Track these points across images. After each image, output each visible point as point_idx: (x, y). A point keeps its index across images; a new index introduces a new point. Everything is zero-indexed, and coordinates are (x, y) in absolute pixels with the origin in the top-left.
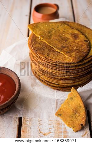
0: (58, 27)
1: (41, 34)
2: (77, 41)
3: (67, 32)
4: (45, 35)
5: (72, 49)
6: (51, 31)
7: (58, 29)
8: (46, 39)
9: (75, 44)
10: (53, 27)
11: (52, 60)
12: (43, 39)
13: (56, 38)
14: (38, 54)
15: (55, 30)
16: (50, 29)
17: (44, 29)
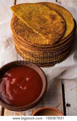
0: (38, 8)
1: (22, 15)
2: (55, 22)
3: (46, 13)
4: (26, 16)
5: (49, 31)
6: (32, 13)
7: (38, 10)
8: (26, 21)
9: (52, 25)
10: (34, 9)
11: (31, 42)
12: (24, 21)
13: (36, 19)
14: (19, 36)
15: (35, 11)
16: (31, 10)
17: (25, 11)
